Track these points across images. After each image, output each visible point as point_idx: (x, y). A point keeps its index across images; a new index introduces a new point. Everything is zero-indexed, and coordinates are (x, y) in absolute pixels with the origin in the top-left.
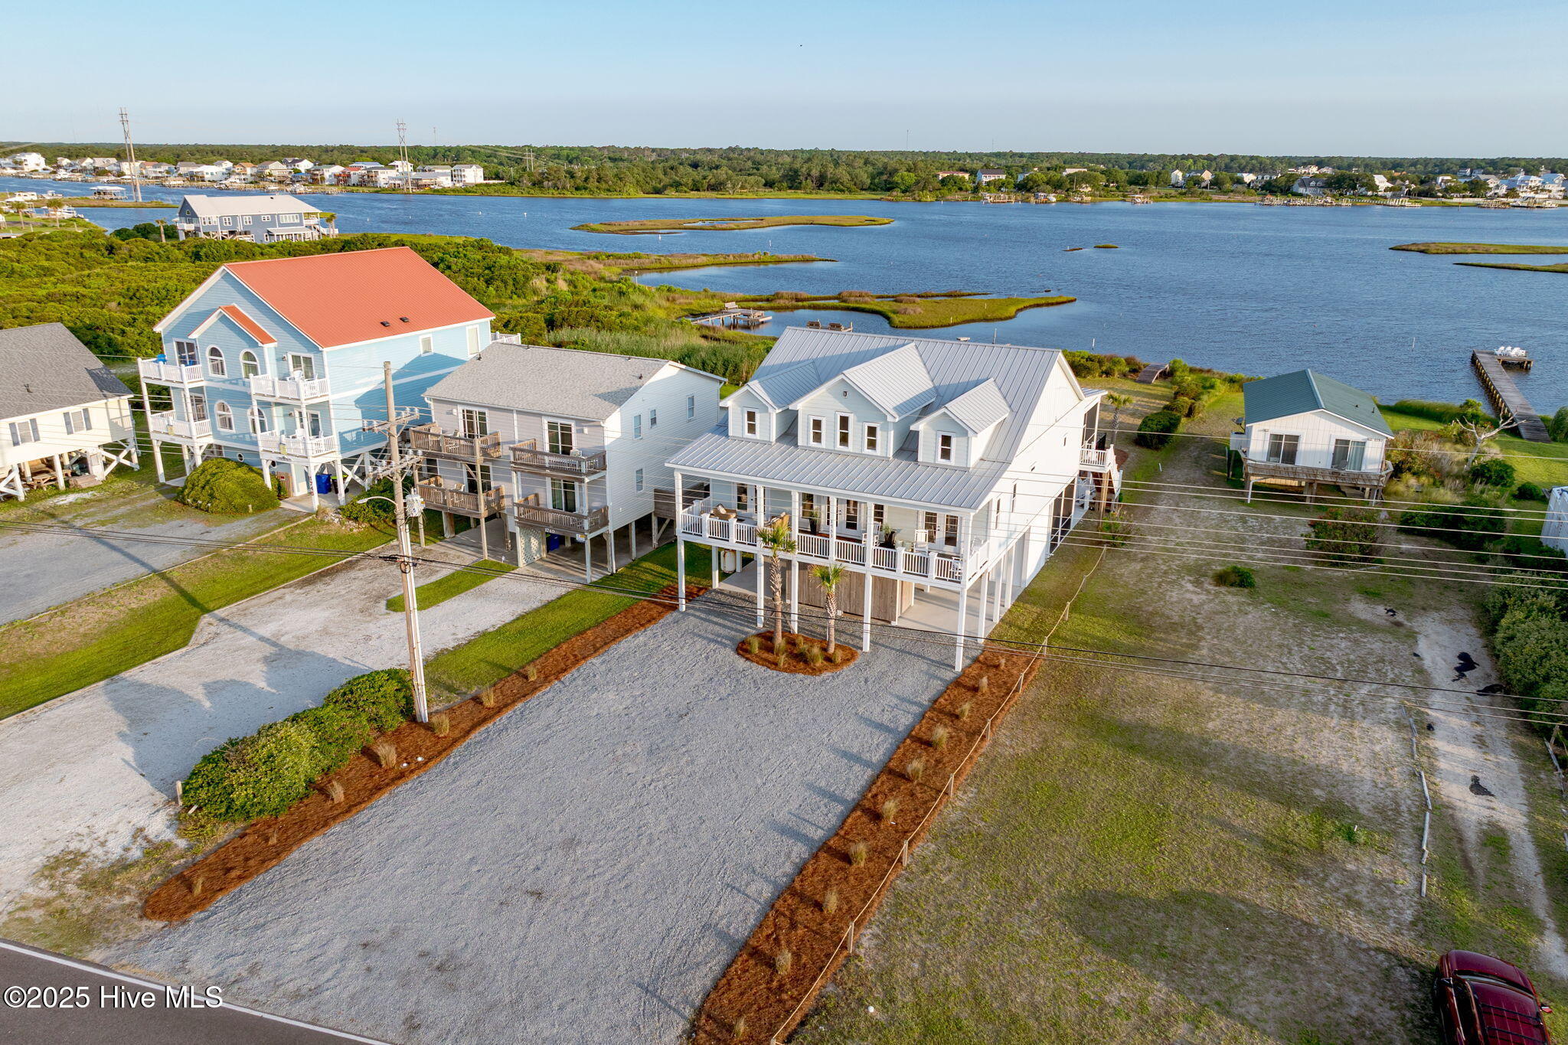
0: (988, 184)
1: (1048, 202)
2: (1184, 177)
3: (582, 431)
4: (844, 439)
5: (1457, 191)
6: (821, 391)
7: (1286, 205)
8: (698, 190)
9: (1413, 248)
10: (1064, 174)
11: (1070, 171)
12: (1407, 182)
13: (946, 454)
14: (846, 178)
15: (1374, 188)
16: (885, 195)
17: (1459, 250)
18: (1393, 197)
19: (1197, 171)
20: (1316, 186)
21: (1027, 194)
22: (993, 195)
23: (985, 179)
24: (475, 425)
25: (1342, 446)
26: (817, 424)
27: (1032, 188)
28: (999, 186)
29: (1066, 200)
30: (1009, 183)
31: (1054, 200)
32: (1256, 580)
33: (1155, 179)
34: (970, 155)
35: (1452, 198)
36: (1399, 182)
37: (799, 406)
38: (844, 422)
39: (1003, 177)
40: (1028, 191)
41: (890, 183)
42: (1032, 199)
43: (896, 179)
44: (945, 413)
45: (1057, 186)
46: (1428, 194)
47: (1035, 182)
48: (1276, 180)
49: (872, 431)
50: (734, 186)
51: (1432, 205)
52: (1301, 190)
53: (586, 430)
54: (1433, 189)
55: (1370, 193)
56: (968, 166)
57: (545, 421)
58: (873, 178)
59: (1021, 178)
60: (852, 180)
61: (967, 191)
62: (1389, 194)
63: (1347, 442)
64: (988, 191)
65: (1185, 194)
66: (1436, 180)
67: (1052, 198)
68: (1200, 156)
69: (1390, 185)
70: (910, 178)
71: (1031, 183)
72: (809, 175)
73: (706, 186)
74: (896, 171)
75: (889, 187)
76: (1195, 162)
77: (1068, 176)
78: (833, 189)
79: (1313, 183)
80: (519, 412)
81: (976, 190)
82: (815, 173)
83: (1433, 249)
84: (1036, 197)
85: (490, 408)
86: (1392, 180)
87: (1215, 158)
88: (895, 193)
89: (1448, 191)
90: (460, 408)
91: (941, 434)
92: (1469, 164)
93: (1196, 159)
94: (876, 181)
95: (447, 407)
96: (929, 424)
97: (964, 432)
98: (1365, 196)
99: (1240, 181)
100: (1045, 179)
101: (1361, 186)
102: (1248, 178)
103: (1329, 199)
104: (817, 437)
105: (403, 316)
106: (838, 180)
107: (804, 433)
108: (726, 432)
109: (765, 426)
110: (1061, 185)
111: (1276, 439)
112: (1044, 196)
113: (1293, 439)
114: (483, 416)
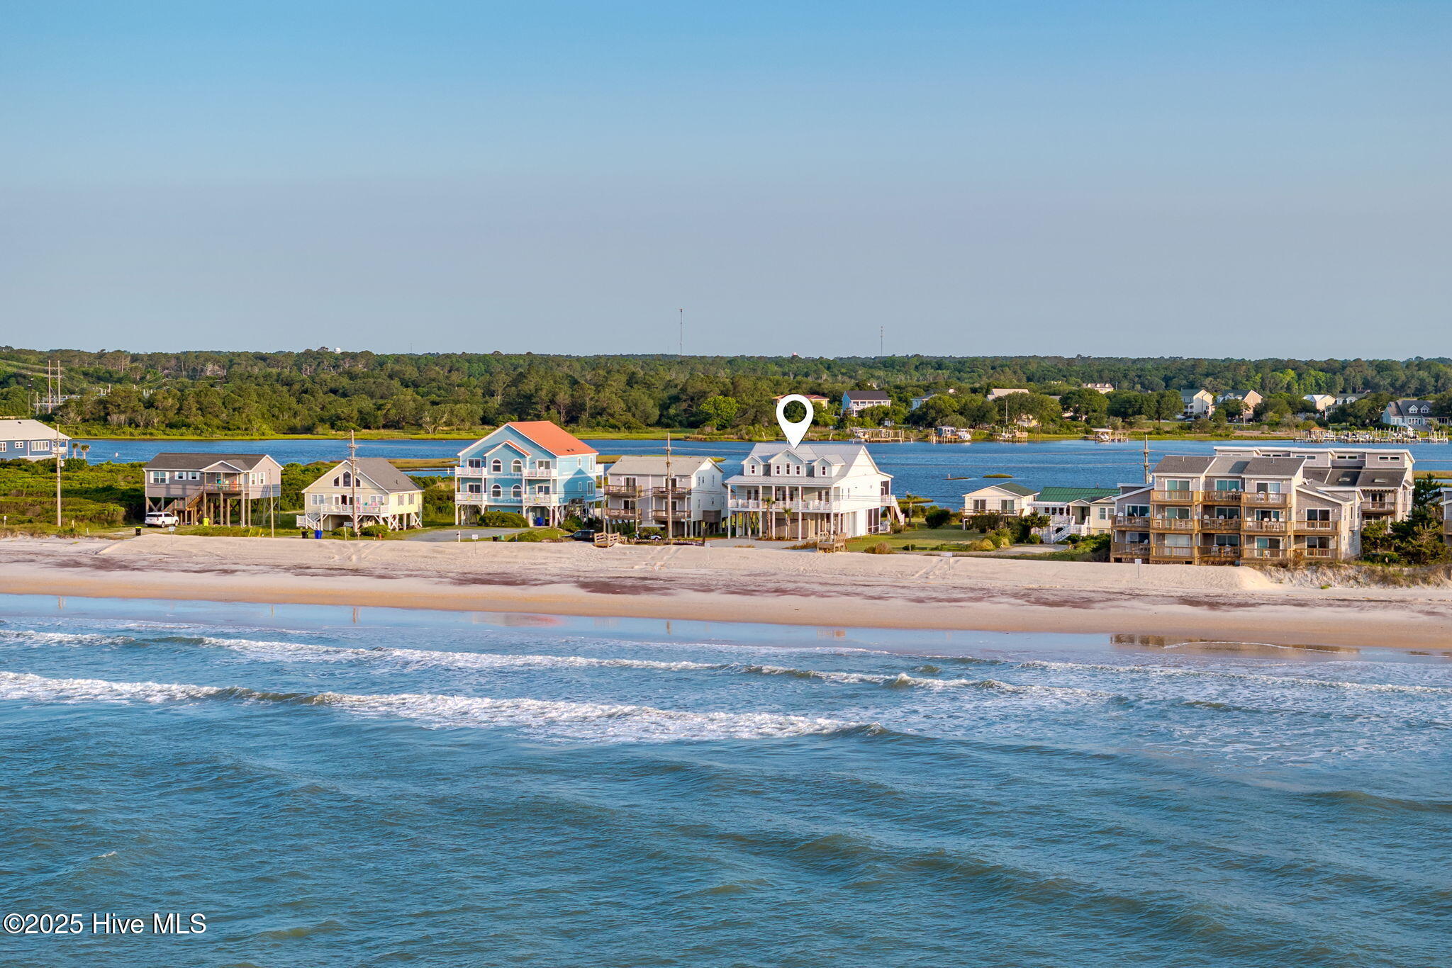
0: (861, 414)
1: (958, 440)
3: (681, 481)
4: (788, 472)
6: (780, 456)
8: (369, 428)
10: (990, 397)
11: (999, 393)
13: (824, 473)
14: (618, 406)
16: (694, 434)
20: (1418, 414)
21: (926, 431)
22: (870, 430)
23: (857, 406)
24: (630, 484)
26: (778, 468)
27: (934, 419)
28: (880, 418)
29: (990, 438)
30: (895, 413)
31: (968, 437)
34: (829, 365)
37: (771, 461)
38: (788, 466)
39: (887, 403)
40: (930, 425)
41: (693, 415)
42: (934, 438)
43: (705, 407)
44: (823, 459)
45: (976, 417)
47: (939, 410)
48: (1352, 405)
49: (798, 468)
50: (435, 421)
53: (683, 480)
56: (827, 387)
57: (664, 478)
58: (664, 407)
59: (916, 404)
60: (629, 409)
61: (826, 425)
63: (1006, 501)
64: (862, 425)
65: (1189, 428)
67: (966, 435)
70: (730, 406)
71: (933, 413)
72: (552, 402)
73: (382, 421)
74: (703, 395)
75: (695, 422)
77: (995, 401)
78: (598, 424)
79: (1413, 409)
80: (652, 476)
81: (840, 424)
82: (564, 397)
84: (939, 433)
85: (638, 475)
88: (708, 429)
90: (624, 477)
91: (822, 466)
93: (1300, 369)
94: (672, 411)
95: (617, 477)
96: (818, 463)
97: (829, 465)
99: (1309, 408)
100: (957, 407)
102: (1323, 402)
104: (778, 472)
105: (569, 448)
106: (604, 409)
107: (773, 471)
108: (742, 474)
109: (760, 470)
110: (984, 415)
111: (976, 502)
112: (952, 431)
113: (983, 502)
114: (634, 480)
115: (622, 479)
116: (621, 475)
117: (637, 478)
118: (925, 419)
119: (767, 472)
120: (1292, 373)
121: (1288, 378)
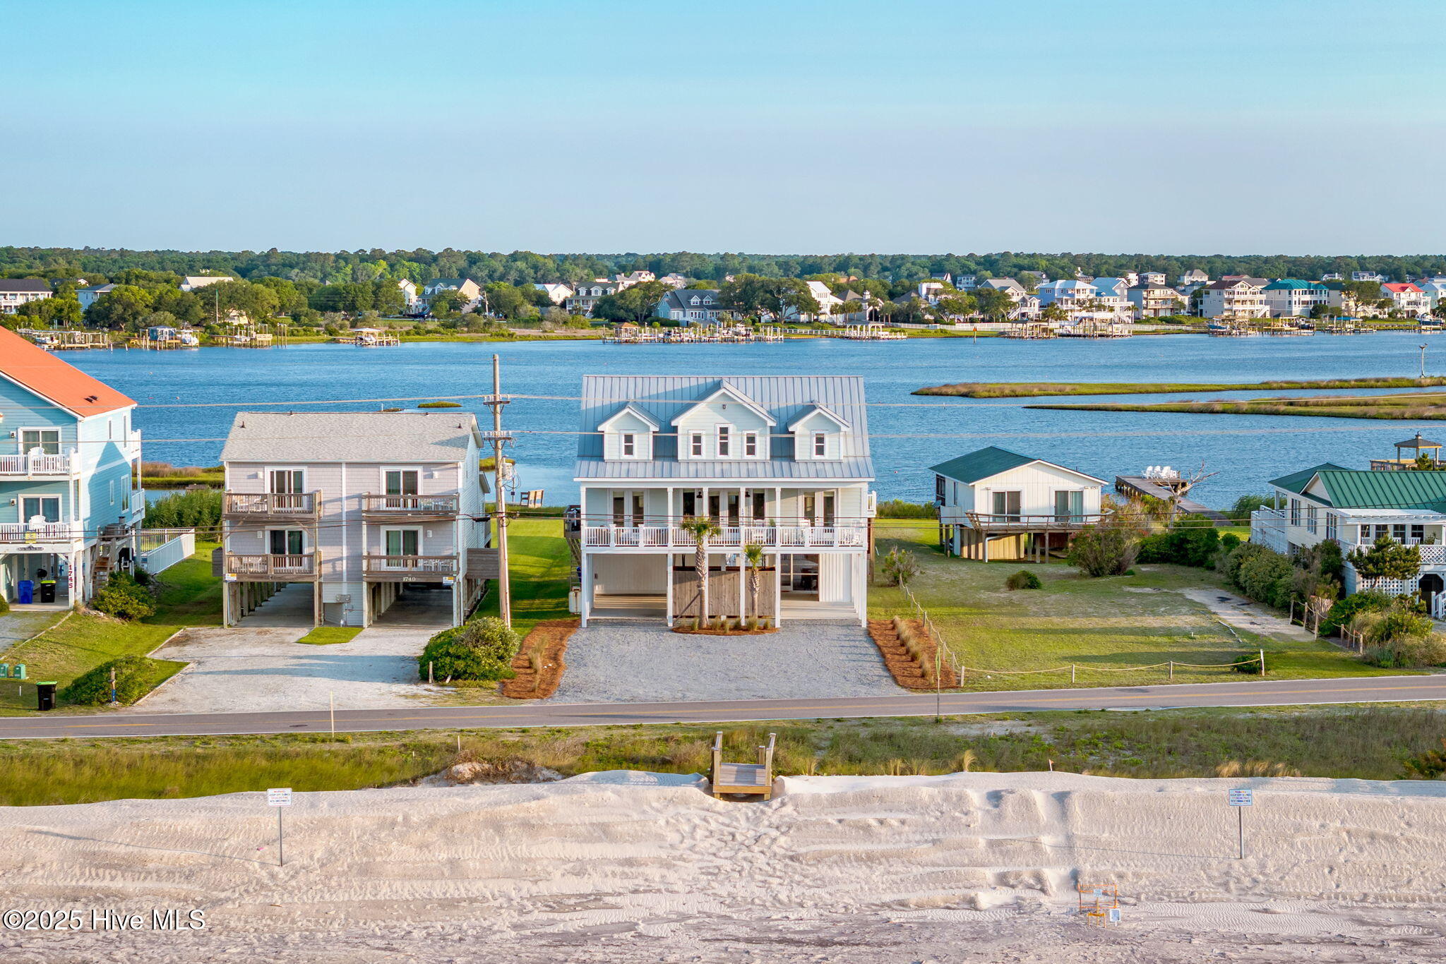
1: (182, 346)
2: (421, 295)
3: (432, 476)
4: (724, 449)
5: (960, 310)
6: (701, 407)
7: (664, 341)
9: (950, 391)
10: (185, 287)
11: (194, 282)
12: (868, 295)
13: (820, 451)
15: (812, 306)
17: (1019, 391)
18: (851, 321)
19: (448, 280)
20: (701, 306)
24: (288, 485)
25: (1062, 496)
26: (697, 439)
27: (126, 320)
28: (52, 316)
29: (217, 341)
30: (68, 309)
31: (194, 341)
32: (1040, 580)
33: (370, 298)
35: (952, 323)
36: (851, 295)
37: (680, 422)
38: (724, 433)
39: (46, 296)
44: (819, 413)
45: (181, 312)
46: (909, 316)
47: (128, 306)
48: (611, 299)
49: (751, 439)
51: (923, 334)
52: (676, 314)
53: (436, 474)
54: (916, 308)
55: (804, 318)
57: (383, 471)
59: (87, 297)
62: (839, 319)
63: (1066, 492)
66: (917, 290)
67: (188, 337)
68: (399, 255)
69: (840, 302)
71: (119, 309)
76: (392, 266)
77: (192, 292)
79: (695, 300)
80: (349, 464)
83: (979, 390)
84: (151, 337)
85: (309, 464)
86: (838, 290)
87: (435, 259)
89: (943, 310)
90: (268, 470)
91: (814, 433)
92: (947, 266)
95: (252, 471)
96: (804, 425)
97: (834, 431)
98: (797, 322)
99: (542, 301)
100: (150, 299)
101: (788, 304)
102: (558, 293)
103: (741, 329)
104: (697, 451)
105: (88, 395)
107: (684, 449)
108: (600, 457)
109: (644, 446)
110: (187, 311)
111: (999, 496)
112: (171, 334)
113: (1015, 496)
114: (299, 475)
115: (266, 474)
116: (263, 464)
117: (305, 469)
118: (107, 317)
119: (666, 447)
120: (384, 264)
121: (380, 270)
